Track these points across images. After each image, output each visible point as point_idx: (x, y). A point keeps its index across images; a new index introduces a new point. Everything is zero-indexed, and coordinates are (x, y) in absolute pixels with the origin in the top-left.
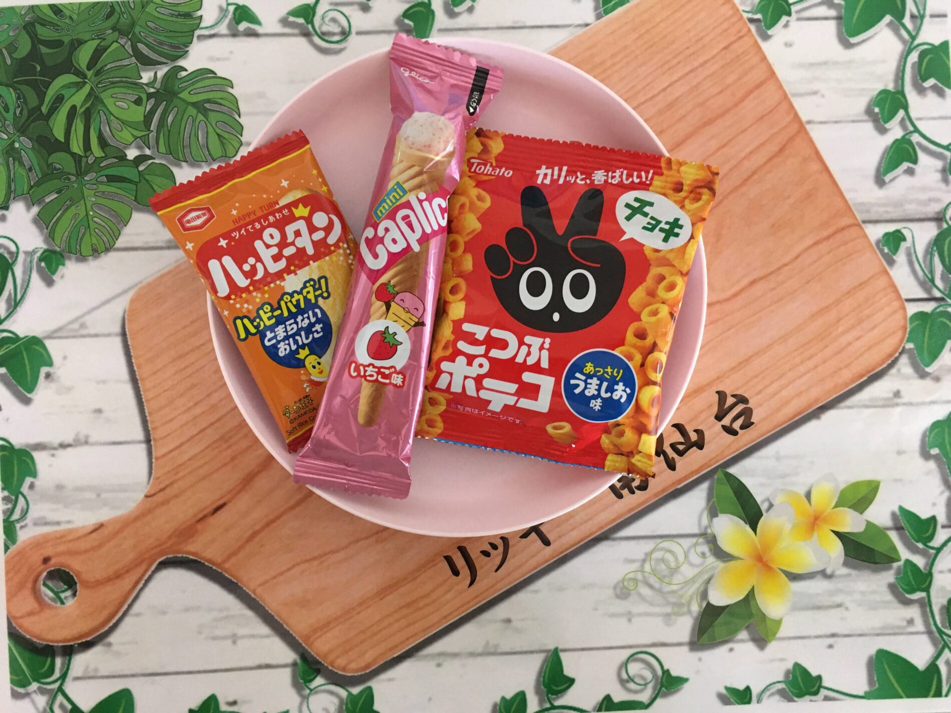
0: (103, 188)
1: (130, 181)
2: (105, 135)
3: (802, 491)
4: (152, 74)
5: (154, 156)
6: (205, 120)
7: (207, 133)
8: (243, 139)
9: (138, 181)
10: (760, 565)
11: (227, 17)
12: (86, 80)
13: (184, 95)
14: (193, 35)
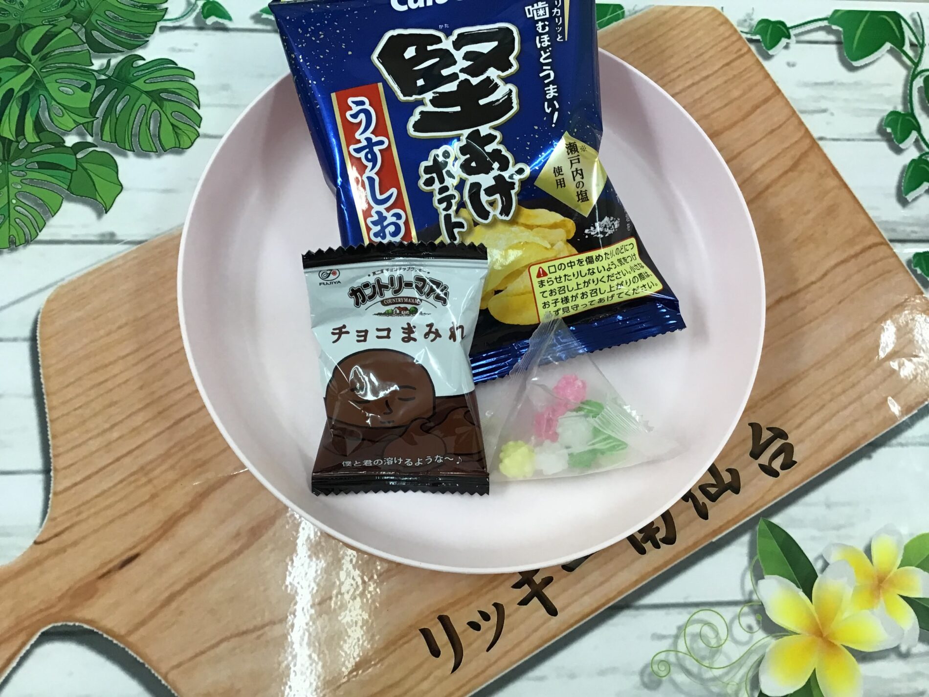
0: (31, 175)
1: (66, 169)
2: (43, 120)
3: (861, 548)
4: (105, 61)
5: (96, 144)
6: (158, 108)
7: (160, 123)
8: (200, 130)
9: (75, 169)
10: (820, 639)
11: (194, 10)
12: (30, 65)
13: (139, 84)
14: (155, 26)
